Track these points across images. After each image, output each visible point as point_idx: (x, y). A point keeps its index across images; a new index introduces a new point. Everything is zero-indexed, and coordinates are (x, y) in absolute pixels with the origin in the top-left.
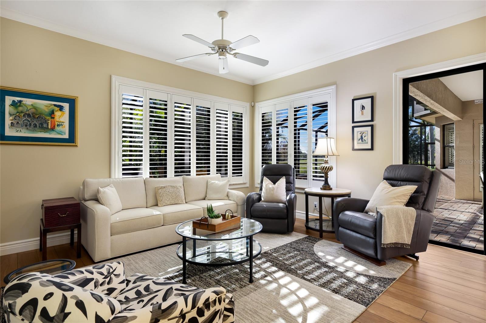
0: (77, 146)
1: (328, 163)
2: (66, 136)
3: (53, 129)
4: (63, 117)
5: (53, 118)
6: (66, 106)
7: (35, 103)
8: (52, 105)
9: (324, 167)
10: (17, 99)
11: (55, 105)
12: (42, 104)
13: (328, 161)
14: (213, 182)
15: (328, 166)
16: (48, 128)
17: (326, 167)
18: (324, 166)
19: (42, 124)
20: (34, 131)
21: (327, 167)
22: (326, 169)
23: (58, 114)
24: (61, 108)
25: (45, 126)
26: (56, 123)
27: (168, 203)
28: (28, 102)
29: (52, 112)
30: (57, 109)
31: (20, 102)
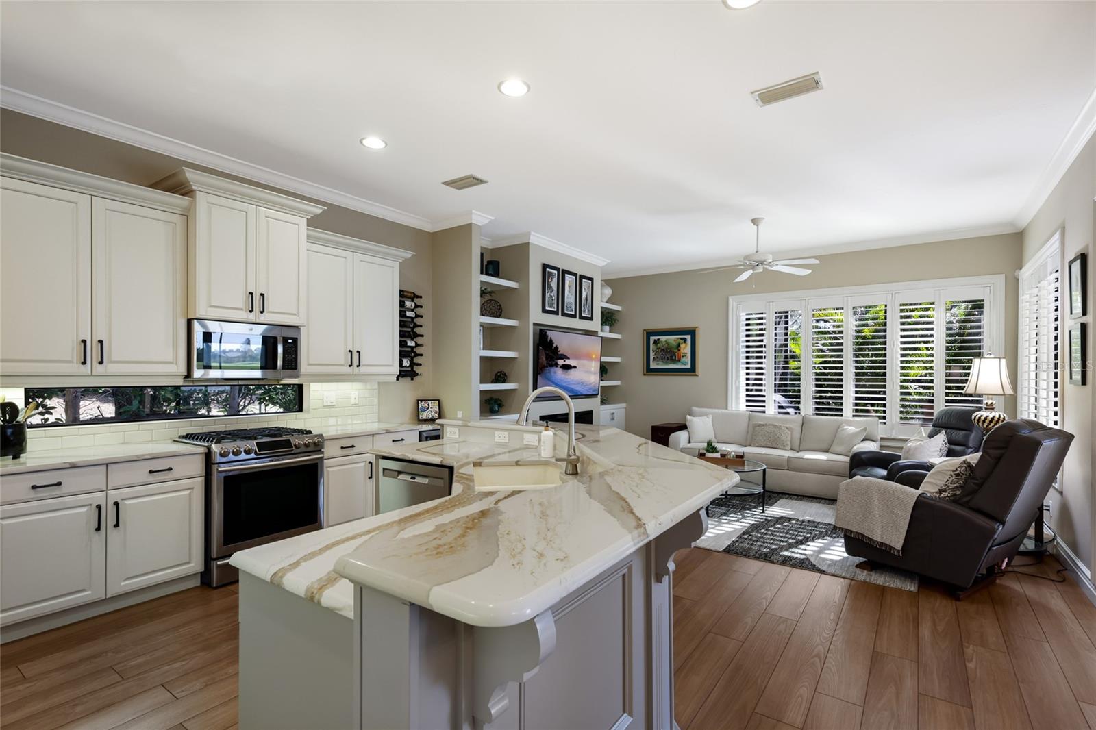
0: (696, 375)
1: (993, 409)
2: (689, 366)
3: (679, 360)
4: (686, 349)
5: (679, 350)
6: (688, 337)
7: (668, 339)
8: (678, 338)
9: (980, 418)
10: (656, 338)
11: (681, 339)
12: (672, 339)
13: (994, 406)
14: (846, 427)
15: (997, 416)
16: (675, 360)
17: (986, 418)
18: (982, 416)
19: (672, 357)
20: (667, 363)
21: (988, 416)
22: (984, 421)
23: (682, 346)
24: (685, 340)
25: (674, 358)
26: (682, 355)
27: (763, 445)
28: (663, 338)
29: (679, 345)
30: (682, 341)
31: (659, 339)
